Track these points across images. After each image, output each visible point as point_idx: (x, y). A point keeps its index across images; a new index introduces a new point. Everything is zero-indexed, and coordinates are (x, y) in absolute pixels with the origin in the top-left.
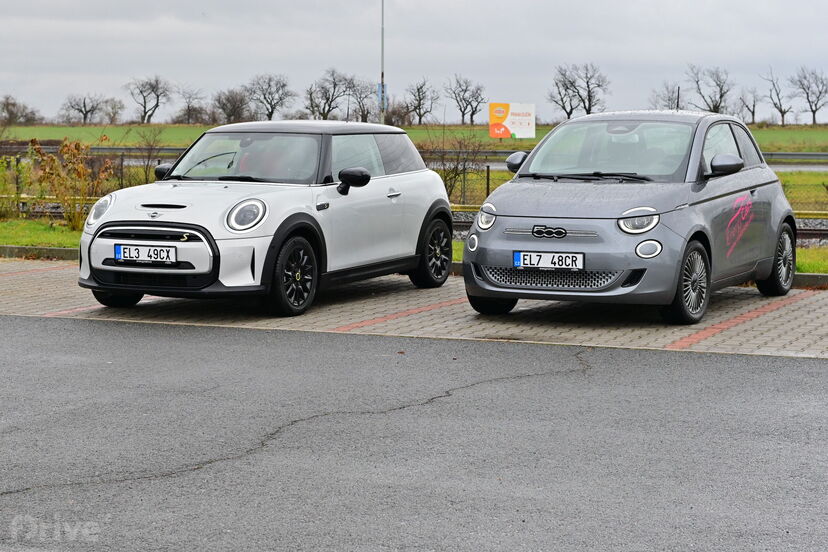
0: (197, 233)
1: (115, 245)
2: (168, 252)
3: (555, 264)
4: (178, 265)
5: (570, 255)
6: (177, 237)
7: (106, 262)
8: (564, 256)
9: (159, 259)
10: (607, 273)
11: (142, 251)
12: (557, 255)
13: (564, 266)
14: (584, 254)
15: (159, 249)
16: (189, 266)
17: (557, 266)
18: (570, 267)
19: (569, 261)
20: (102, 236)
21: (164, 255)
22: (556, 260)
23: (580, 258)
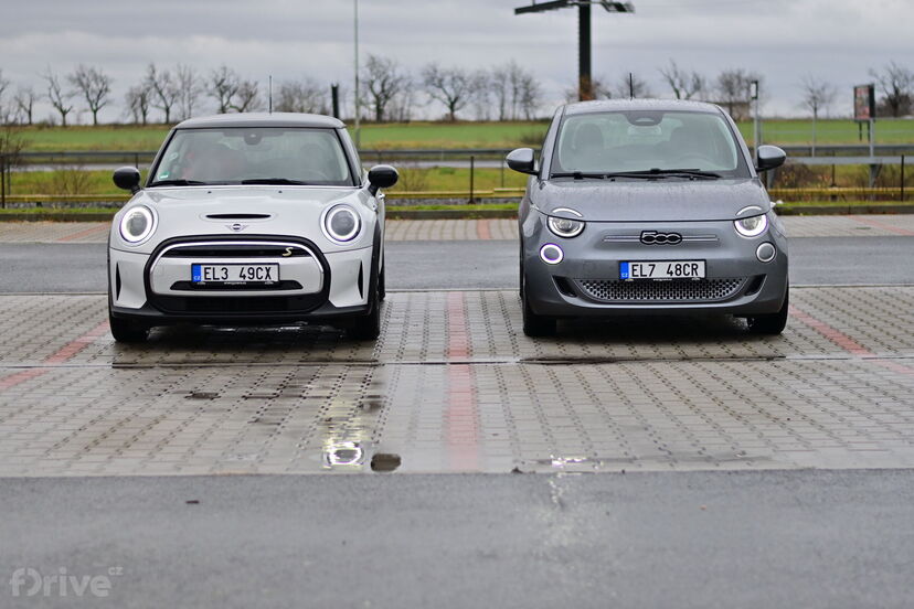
0: (303, 247)
1: (193, 264)
2: (268, 270)
3: (671, 273)
4: (281, 285)
5: (690, 263)
6: (279, 252)
7: (177, 286)
8: (682, 264)
9: (255, 279)
10: (730, 282)
11: (233, 271)
12: (674, 264)
13: (683, 276)
14: (705, 260)
15: (255, 267)
16: (296, 285)
17: (674, 276)
18: (690, 276)
19: (688, 270)
20: (167, 254)
21: (263, 274)
22: (673, 269)
23: (701, 265)
